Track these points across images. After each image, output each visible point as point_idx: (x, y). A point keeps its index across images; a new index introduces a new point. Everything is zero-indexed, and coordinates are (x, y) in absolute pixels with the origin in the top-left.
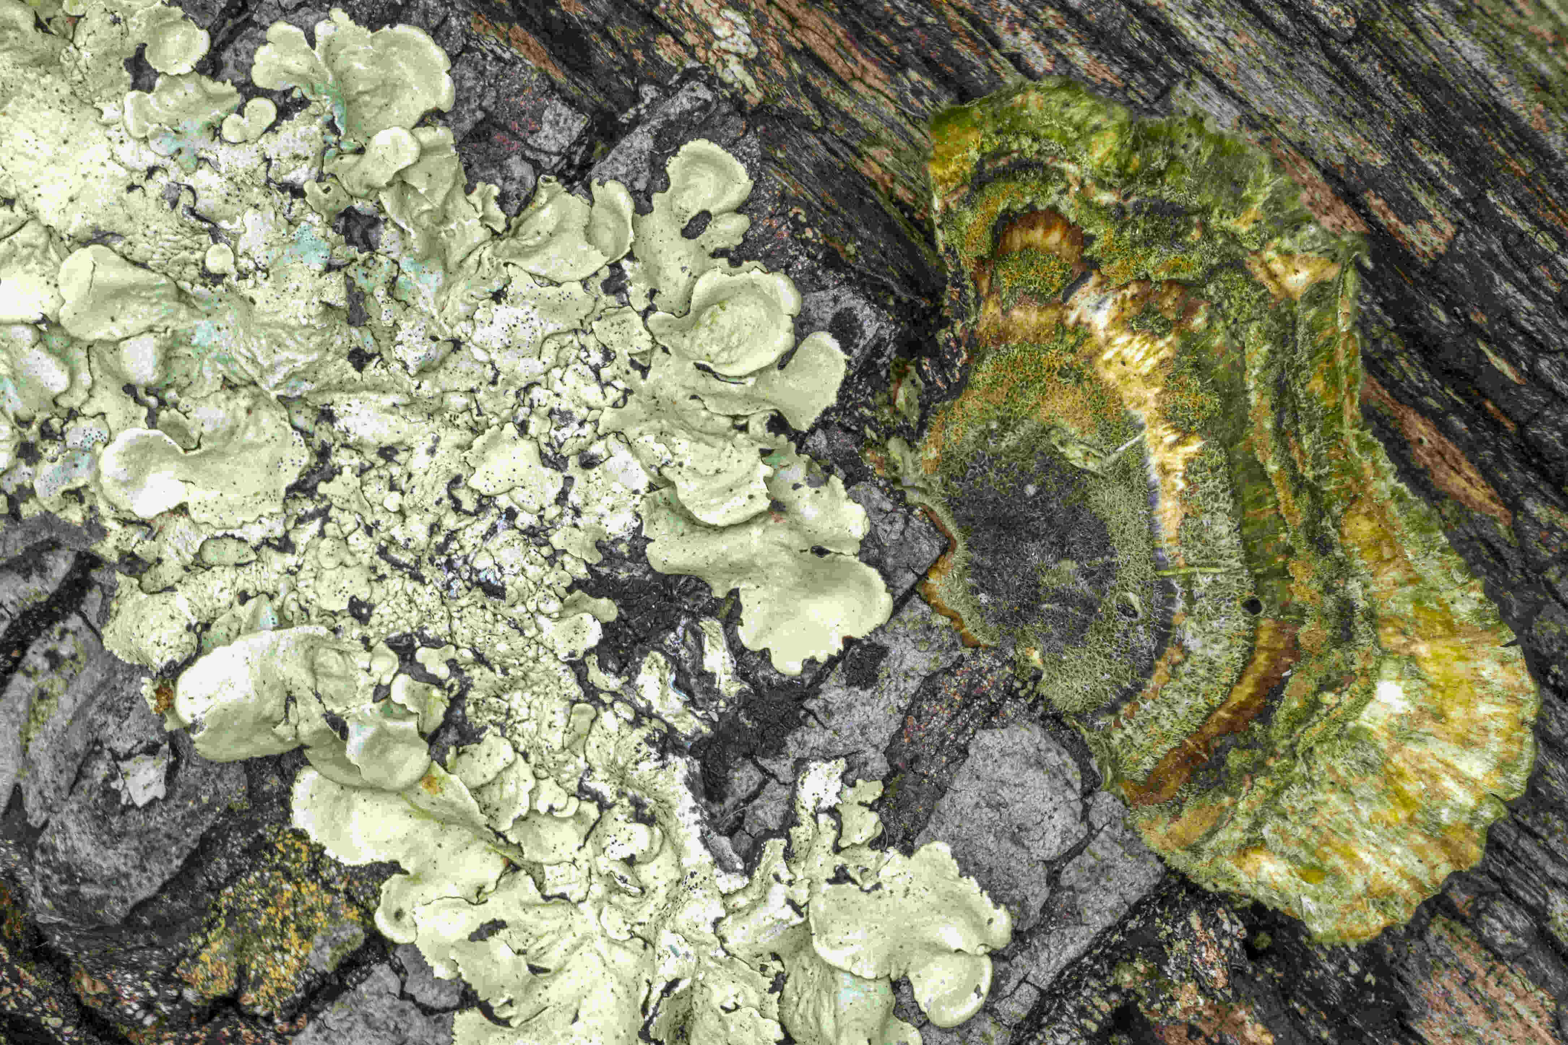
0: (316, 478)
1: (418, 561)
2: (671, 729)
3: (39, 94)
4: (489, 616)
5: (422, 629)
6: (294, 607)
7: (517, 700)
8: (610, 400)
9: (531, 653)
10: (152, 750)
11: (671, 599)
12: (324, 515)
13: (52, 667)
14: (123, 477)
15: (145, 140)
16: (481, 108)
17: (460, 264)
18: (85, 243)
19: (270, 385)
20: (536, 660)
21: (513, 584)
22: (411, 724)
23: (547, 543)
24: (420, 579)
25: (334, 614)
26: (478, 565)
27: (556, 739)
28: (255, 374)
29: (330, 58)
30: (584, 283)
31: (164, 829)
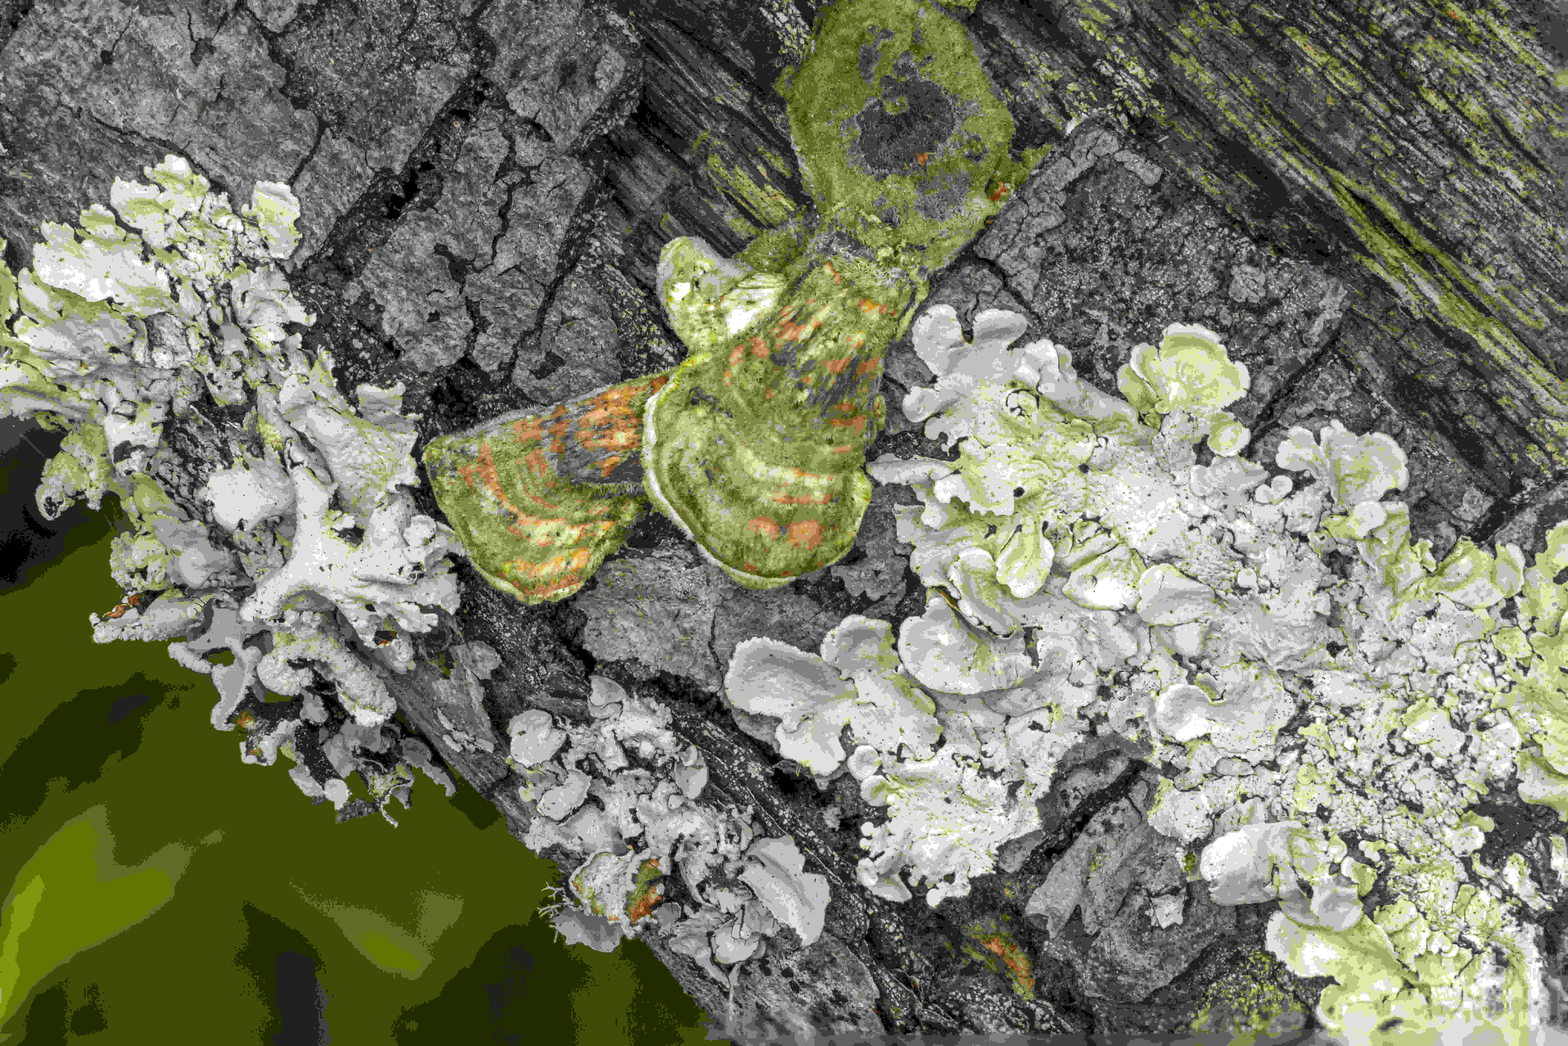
0: (1296, 724)
1: (1363, 784)
2: (1525, 905)
3: (1135, 463)
4: (1410, 824)
5: (1363, 828)
6: (1278, 807)
7: (1422, 878)
8: (1499, 688)
9: (1436, 849)
10: (1175, 892)
11: (1530, 820)
12: (1302, 748)
13: (1106, 831)
14: (1171, 715)
15: (1204, 498)
16: (1423, 489)
17: (1404, 592)
18: (1157, 562)
19: (1273, 663)
20: (1438, 854)
21: (1428, 804)
22: (1354, 890)
23: (1452, 778)
24: (1365, 796)
25: (1306, 814)
26: (1404, 790)
27: (1448, 907)
28: (1265, 654)
29: (1329, 452)
30: (1489, 609)
31: (1178, 944)
